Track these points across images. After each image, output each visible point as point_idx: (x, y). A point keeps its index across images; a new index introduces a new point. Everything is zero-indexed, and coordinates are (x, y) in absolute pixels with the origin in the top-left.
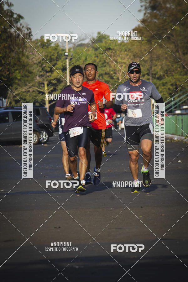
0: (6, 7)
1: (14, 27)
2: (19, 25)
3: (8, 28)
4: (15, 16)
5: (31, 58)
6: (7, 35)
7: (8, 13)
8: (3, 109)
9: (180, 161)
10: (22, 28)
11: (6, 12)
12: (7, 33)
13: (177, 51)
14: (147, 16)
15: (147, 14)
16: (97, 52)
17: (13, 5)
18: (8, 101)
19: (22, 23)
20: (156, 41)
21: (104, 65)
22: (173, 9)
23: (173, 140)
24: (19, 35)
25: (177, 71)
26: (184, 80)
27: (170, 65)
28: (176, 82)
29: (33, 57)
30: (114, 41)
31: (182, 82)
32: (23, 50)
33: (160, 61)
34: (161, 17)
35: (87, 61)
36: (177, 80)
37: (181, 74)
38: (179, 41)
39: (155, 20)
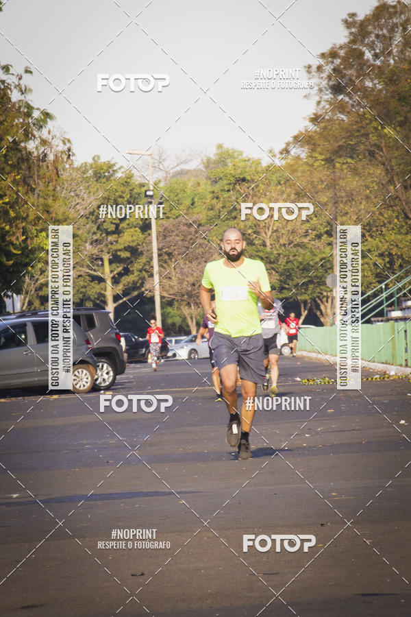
0: (15, 96)
1: (34, 137)
2: (44, 133)
3: (22, 141)
4: (36, 114)
5: (73, 203)
6: (19, 154)
7: (20, 107)
8: (13, 317)
9: (403, 422)
10: (53, 139)
11: (17, 105)
12: (20, 151)
13: (391, 182)
14: (324, 107)
15: (323, 103)
16: (217, 188)
17: (31, 90)
18: (25, 299)
19: (52, 130)
20: (345, 162)
21: (233, 215)
22: (380, 90)
23: (387, 376)
24: (45, 155)
25: (392, 226)
26: (408, 244)
27: (377, 213)
28: (391, 249)
29: (77, 201)
30: (253, 162)
31: (403, 248)
32: (56, 187)
33: (354, 203)
34: (353, 110)
35: (195, 207)
36: (392, 245)
37: (402, 230)
38: (393, 161)
39: (342, 116)
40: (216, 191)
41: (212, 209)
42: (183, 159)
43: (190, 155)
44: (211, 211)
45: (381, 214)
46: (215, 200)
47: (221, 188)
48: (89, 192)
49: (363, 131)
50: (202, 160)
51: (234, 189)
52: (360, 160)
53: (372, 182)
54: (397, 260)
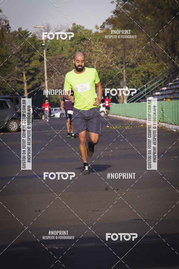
5: (10, 49)
15: (119, 6)
25: (149, 60)
26: (156, 67)
27: (143, 54)
28: (148, 70)
29: (12, 48)
30: (89, 31)
31: (154, 69)
32: (2, 42)
33: (132, 49)
34: (133, 8)
35: (63, 51)
36: (149, 68)
37: (153, 62)
38: (150, 31)
39: (127, 11)
40: (72, 44)
41: (70, 52)
42: (58, 30)
43: (61, 28)
44: (70, 53)
45: (144, 54)
46: (72, 48)
47: (75, 43)
48: (17, 44)
49: (137, 18)
50: (66, 30)
51: (80, 43)
52: (135, 30)
53: (141, 40)
54: (152, 75)
